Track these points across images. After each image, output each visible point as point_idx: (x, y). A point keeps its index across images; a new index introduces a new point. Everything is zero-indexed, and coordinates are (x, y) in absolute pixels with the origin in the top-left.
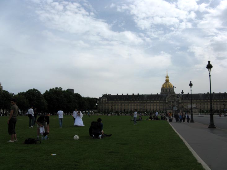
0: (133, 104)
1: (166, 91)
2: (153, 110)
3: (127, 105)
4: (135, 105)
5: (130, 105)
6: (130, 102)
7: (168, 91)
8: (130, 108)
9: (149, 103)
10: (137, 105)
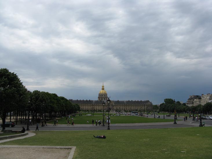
0: (86, 106)
1: (102, 96)
2: (98, 109)
3: (83, 106)
4: (88, 106)
5: (85, 106)
6: (85, 104)
7: (103, 96)
8: (85, 108)
9: (96, 105)
10: (89, 106)
